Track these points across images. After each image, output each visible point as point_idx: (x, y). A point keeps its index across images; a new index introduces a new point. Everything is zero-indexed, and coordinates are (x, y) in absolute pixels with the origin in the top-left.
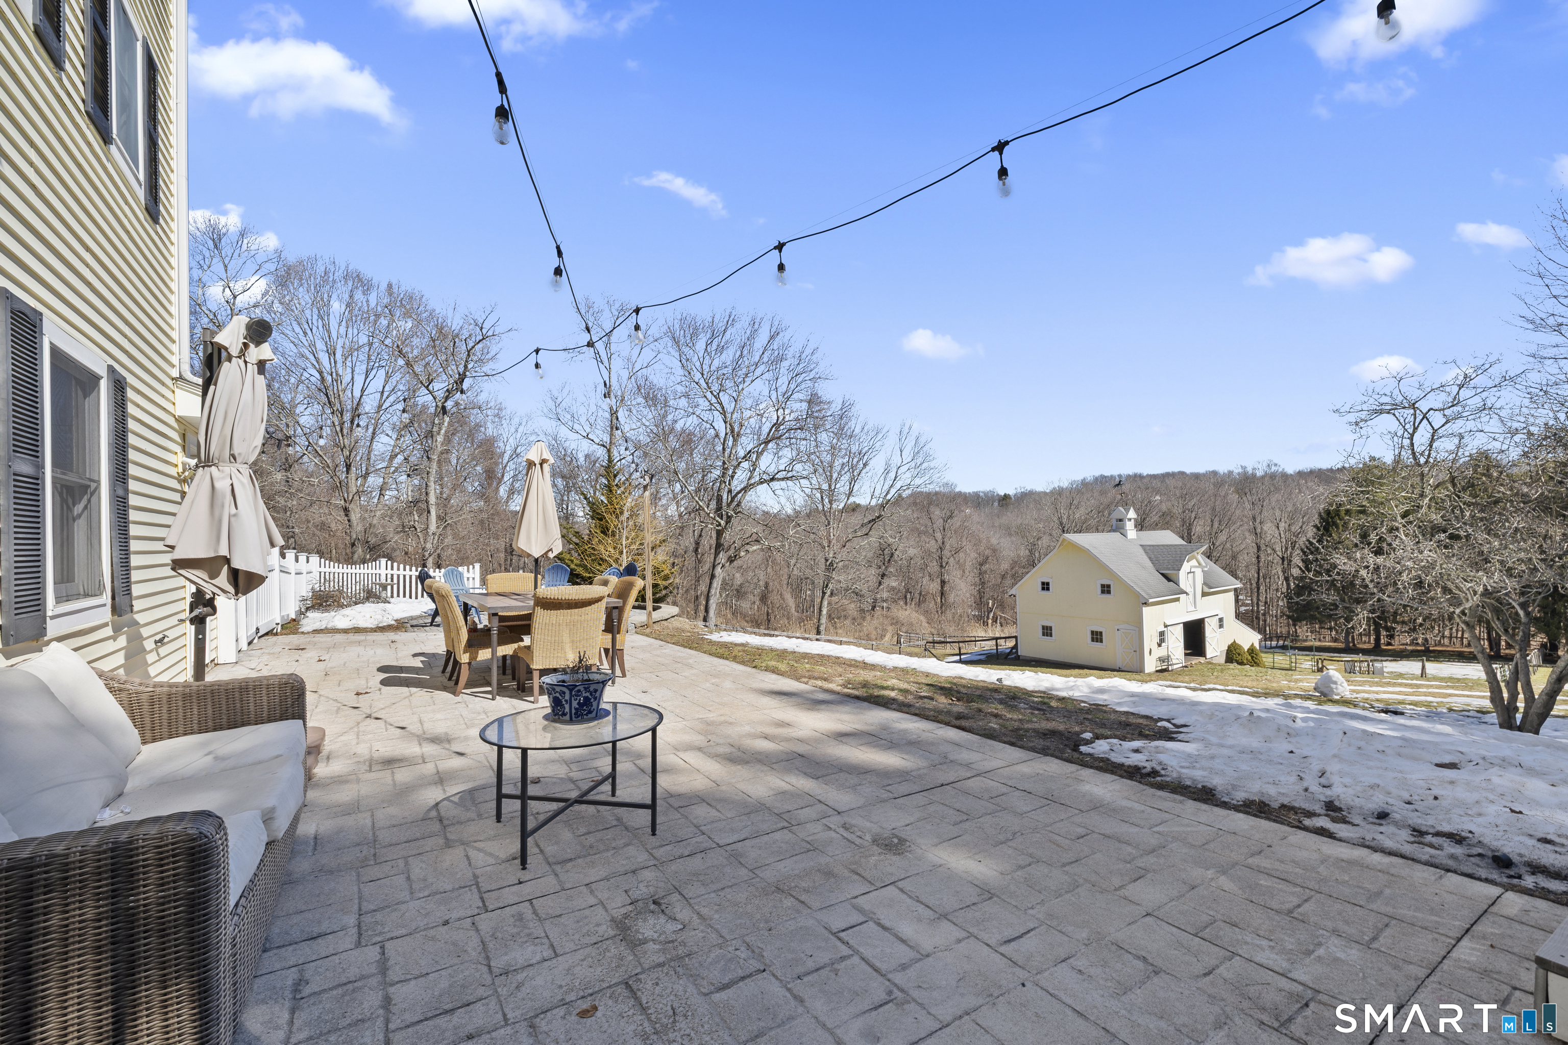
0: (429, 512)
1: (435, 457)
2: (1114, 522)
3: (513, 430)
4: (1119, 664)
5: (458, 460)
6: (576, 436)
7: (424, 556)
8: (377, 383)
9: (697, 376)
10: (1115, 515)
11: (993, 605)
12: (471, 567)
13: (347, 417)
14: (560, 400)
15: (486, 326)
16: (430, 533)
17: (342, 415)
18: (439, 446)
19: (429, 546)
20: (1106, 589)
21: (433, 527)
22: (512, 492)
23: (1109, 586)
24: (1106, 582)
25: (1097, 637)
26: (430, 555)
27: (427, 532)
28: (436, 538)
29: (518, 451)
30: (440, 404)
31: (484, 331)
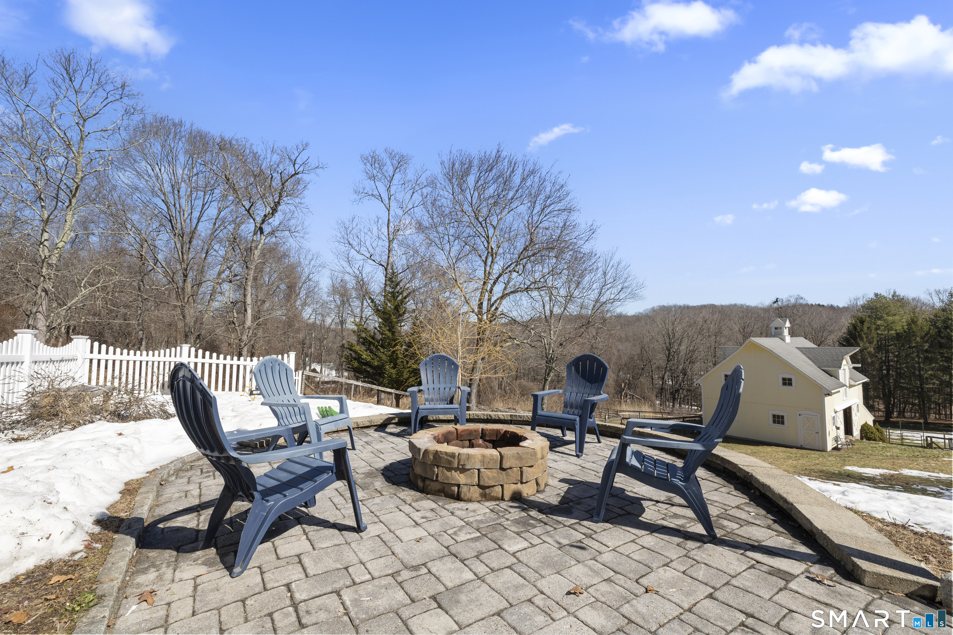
0: (246, 310)
1: (253, 267)
2: (773, 330)
3: (307, 262)
4: (800, 443)
5: (270, 278)
6: (362, 257)
7: (240, 346)
8: (212, 211)
9: (466, 207)
10: (773, 325)
11: (625, 386)
12: (286, 355)
13: (186, 239)
14: (350, 228)
15: (299, 161)
16: (246, 328)
17: (182, 238)
18: (256, 258)
19: (245, 338)
20: (787, 382)
21: (248, 323)
22: (305, 304)
23: (790, 380)
24: (787, 376)
25: (778, 419)
26: (245, 345)
27: (244, 327)
28: (251, 331)
29: (311, 276)
30: (258, 225)
31: (297, 166)
